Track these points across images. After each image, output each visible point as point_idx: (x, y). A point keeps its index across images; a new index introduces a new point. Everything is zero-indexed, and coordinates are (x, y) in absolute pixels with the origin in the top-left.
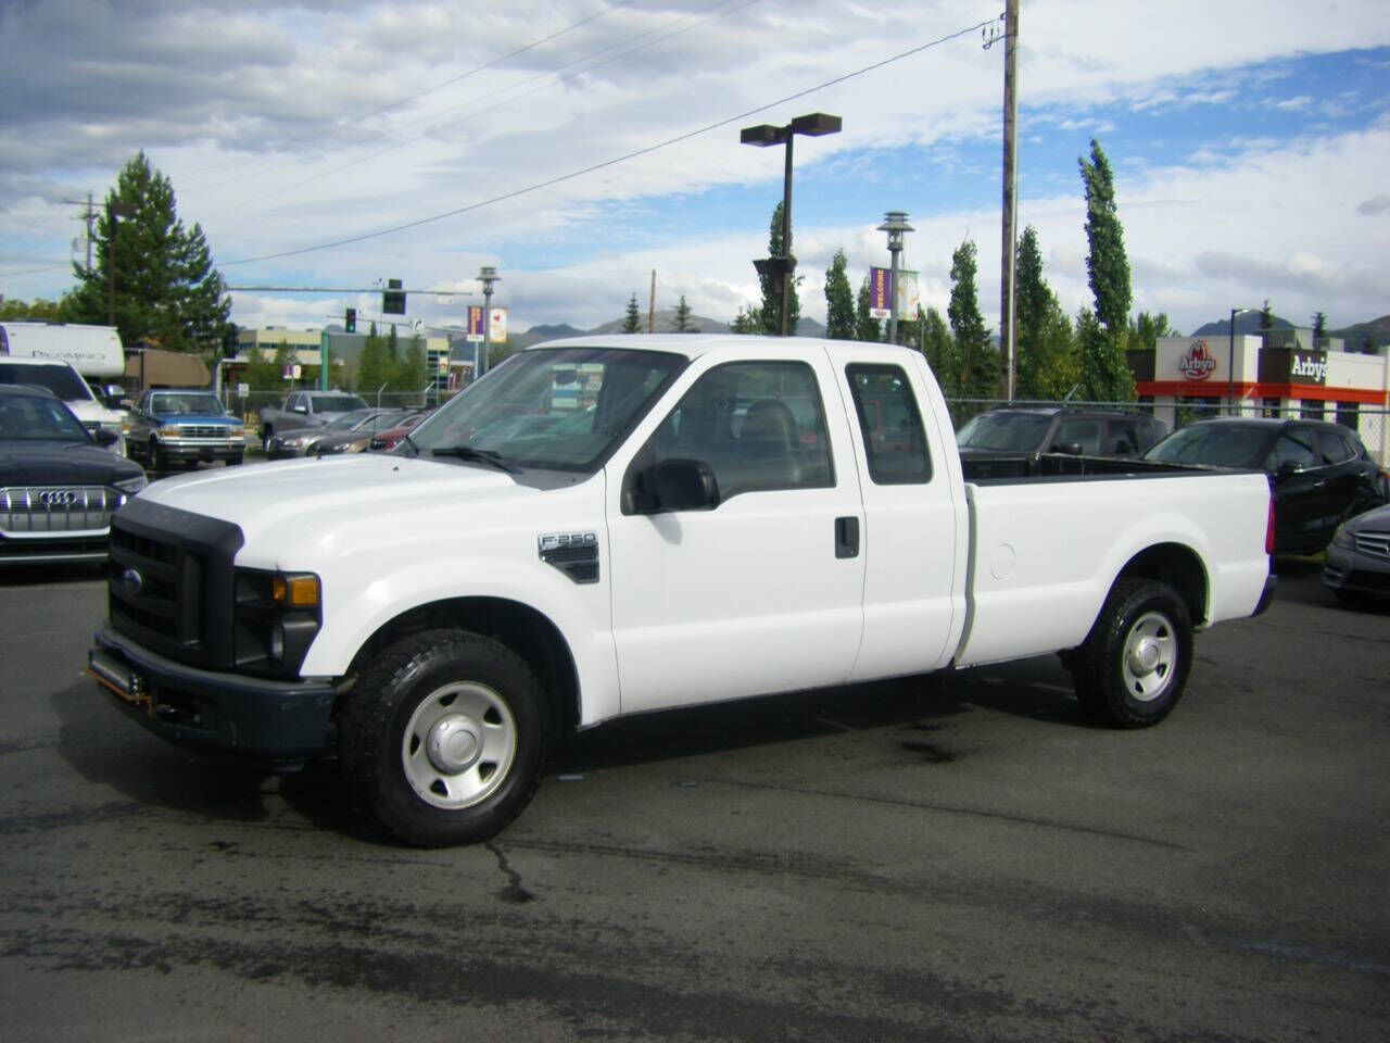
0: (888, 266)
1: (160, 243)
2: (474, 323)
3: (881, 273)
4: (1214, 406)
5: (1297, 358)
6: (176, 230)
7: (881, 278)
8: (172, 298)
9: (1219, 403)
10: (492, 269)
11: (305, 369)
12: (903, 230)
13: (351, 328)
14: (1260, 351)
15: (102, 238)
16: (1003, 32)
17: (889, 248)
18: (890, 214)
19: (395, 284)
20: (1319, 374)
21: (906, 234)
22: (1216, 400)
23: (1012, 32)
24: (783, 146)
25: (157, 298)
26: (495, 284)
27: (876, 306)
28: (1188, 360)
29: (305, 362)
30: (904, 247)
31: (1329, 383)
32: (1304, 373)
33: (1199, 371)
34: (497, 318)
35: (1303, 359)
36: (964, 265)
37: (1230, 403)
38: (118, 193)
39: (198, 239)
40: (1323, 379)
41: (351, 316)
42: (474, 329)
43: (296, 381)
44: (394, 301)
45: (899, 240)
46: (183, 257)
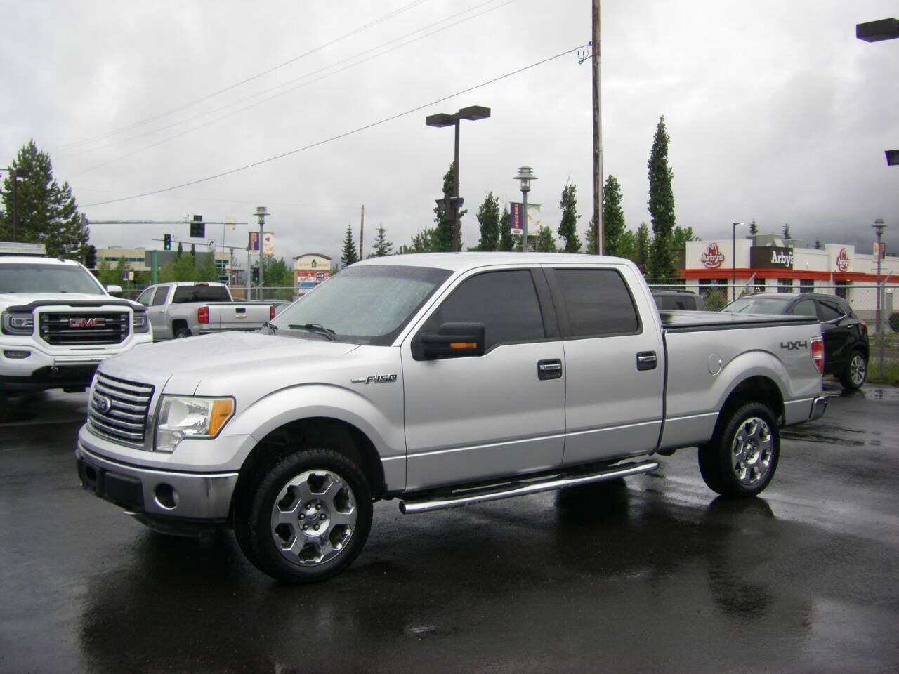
0: (521, 201)
1: (43, 194)
2: (253, 242)
3: (517, 205)
4: (723, 285)
5: (774, 253)
6: (53, 185)
7: (517, 209)
8: (52, 230)
9: (726, 283)
10: (264, 208)
11: (137, 274)
12: (530, 178)
13: (168, 247)
14: (751, 248)
15: (6, 191)
16: (591, 54)
17: (522, 190)
18: (521, 169)
19: (198, 218)
20: (788, 263)
21: (532, 181)
22: (724, 281)
23: (596, 54)
24: (453, 127)
25: (43, 230)
26: (266, 217)
27: (514, 227)
28: (706, 255)
29: (136, 269)
30: (531, 188)
31: (795, 268)
32: (779, 262)
33: (714, 263)
34: (268, 239)
35: (778, 253)
36: (568, 199)
37: (734, 283)
38: (17, 162)
39: (67, 190)
40: (791, 265)
41: (167, 240)
42: (253, 246)
43: (131, 281)
44: (198, 229)
45: (528, 185)
46: (58, 201)
